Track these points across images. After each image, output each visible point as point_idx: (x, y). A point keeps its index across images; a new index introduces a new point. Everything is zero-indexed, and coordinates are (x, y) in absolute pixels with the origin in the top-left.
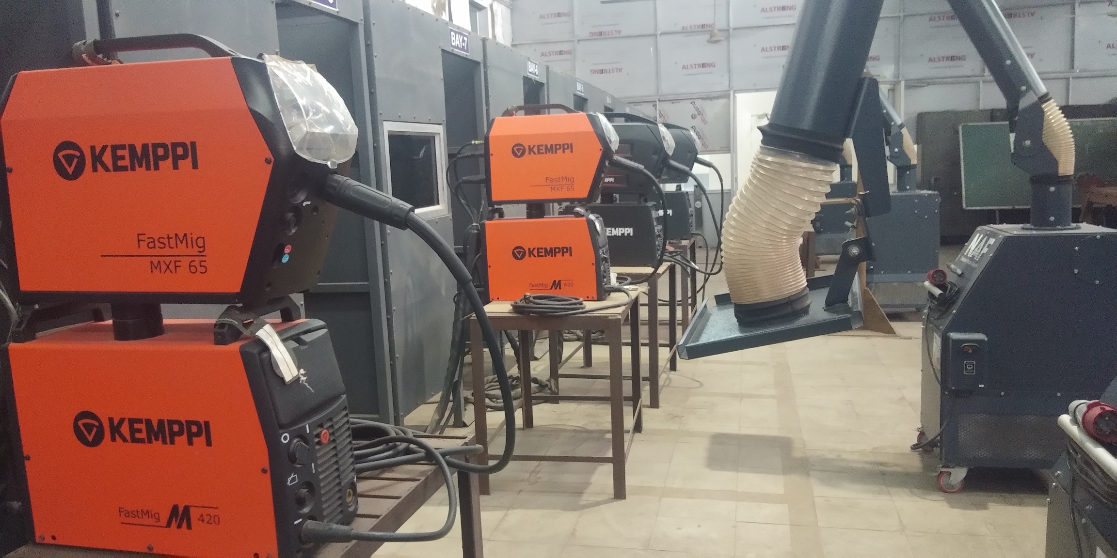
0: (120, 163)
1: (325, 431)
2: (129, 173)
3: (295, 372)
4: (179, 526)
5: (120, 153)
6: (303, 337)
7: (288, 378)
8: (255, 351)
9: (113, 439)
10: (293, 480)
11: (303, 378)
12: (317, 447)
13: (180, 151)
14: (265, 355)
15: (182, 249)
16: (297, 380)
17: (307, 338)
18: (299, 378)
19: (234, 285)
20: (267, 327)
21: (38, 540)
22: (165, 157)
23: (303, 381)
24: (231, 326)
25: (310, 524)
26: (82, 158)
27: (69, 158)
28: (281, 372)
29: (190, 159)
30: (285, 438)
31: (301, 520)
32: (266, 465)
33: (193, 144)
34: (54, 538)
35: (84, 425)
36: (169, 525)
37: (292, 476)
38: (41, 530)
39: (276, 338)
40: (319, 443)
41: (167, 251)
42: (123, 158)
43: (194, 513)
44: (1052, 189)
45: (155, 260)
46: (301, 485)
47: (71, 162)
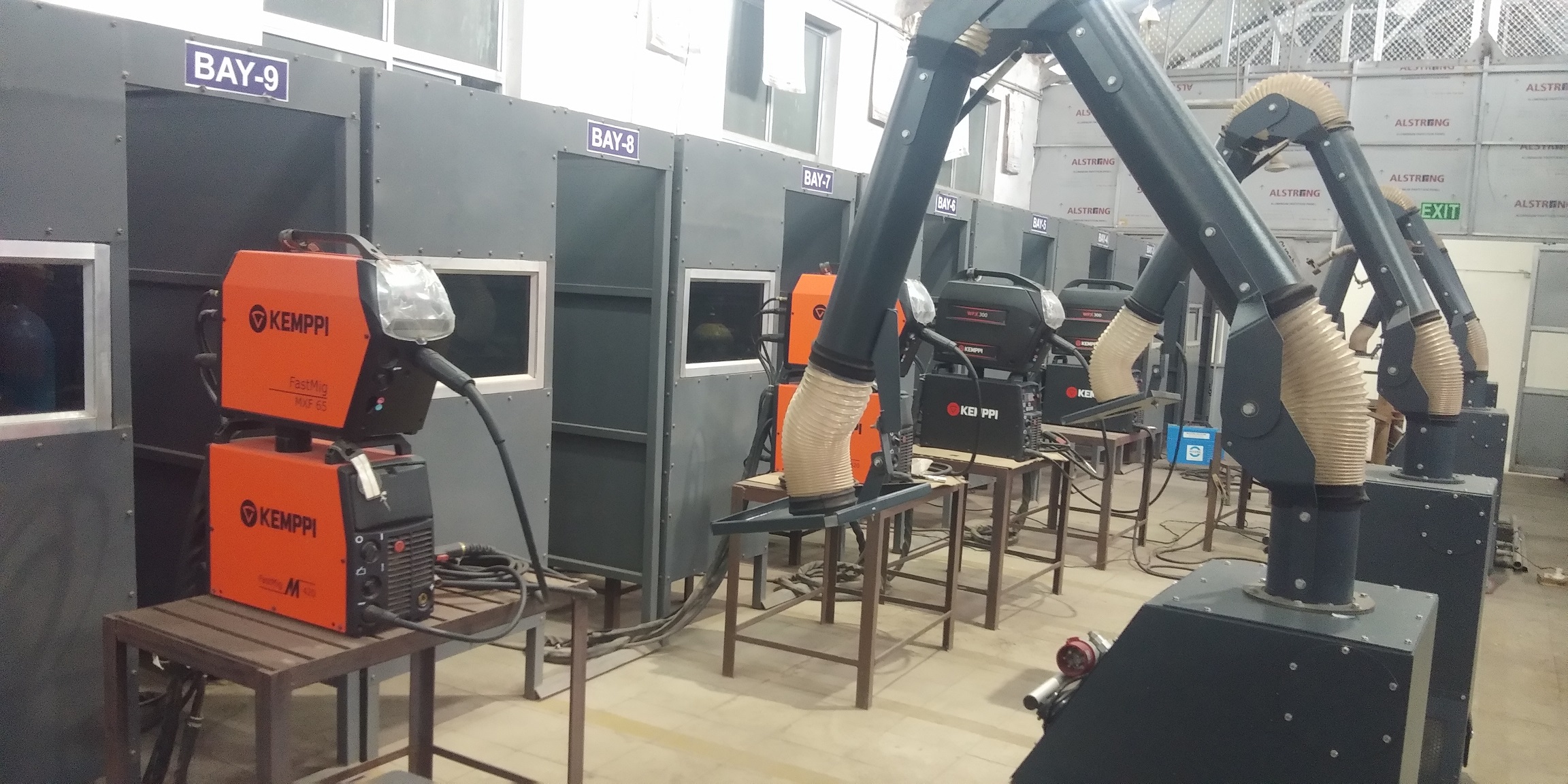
0: (286, 325)
1: (400, 542)
2: (290, 332)
3: (377, 492)
4: (292, 595)
5: (286, 318)
6: (396, 468)
7: (369, 495)
8: (347, 472)
9: (262, 523)
10: (361, 572)
11: (383, 498)
12: (390, 553)
13: (319, 322)
14: (353, 476)
15: (314, 392)
16: (376, 500)
17: (399, 470)
18: (380, 497)
19: (339, 422)
20: (362, 457)
21: (212, 592)
22: (310, 325)
23: (383, 501)
24: (337, 452)
25: (372, 609)
26: (265, 319)
27: (258, 317)
28: (363, 490)
29: (324, 328)
30: (359, 539)
31: (364, 603)
32: (344, 557)
33: (327, 318)
34: (221, 591)
35: (247, 510)
36: (286, 593)
37: (361, 569)
38: (214, 586)
39: (368, 465)
40: (393, 550)
41: (305, 392)
42: (287, 322)
43: (301, 585)
44: (1424, 430)
45: (299, 396)
46: (369, 577)
47: (259, 319)
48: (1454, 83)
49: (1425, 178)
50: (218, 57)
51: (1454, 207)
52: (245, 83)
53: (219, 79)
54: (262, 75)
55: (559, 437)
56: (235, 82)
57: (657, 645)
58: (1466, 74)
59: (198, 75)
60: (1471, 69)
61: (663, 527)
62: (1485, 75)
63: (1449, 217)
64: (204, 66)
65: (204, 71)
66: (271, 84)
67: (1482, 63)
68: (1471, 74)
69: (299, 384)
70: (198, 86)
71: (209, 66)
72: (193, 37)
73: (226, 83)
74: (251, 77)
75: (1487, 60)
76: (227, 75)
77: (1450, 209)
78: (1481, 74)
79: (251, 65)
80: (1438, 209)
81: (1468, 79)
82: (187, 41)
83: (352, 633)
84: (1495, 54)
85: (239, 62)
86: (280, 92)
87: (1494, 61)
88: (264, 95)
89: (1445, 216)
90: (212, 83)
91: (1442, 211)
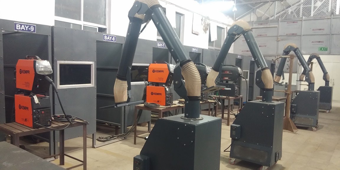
1: (43, 112)
2: (24, 74)
5: (24, 71)
7: (36, 103)
8: (32, 99)
9: (22, 109)
11: (39, 103)
14: (34, 100)
15: (28, 84)
19: (31, 90)
21: (16, 122)
22: (27, 72)
24: (31, 95)
29: (29, 73)
30: (34, 111)
31: (35, 122)
32: (32, 114)
33: (29, 71)
36: (25, 121)
37: (35, 116)
38: (16, 120)
39: (36, 97)
40: (41, 113)
43: (27, 119)
46: (36, 118)
47: (21, 72)
48: (325, 21)
49: (319, 42)
50: (21, 25)
51: (326, 48)
52: (27, 30)
53: (21, 29)
54: (30, 28)
55: (98, 97)
56: (25, 29)
57: (124, 138)
58: (328, 19)
59: (17, 28)
60: (329, 17)
61: (124, 115)
62: (332, 18)
63: (325, 50)
64: (18, 27)
65: (18, 28)
66: (32, 30)
67: (331, 16)
68: (329, 19)
69: (26, 83)
70: (17, 31)
71: (19, 27)
72: (16, 22)
73: (23, 30)
74: (28, 29)
75: (332, 15)
76: (23, 28)
77: (325, 49)
78: (331, 18)
79: (28, 26)
80: (322, 49)
81: (328, 20)
82: (15, 23)
83: (33, 128)
84: (334, 14)
85: (25, 26)
86: (34, 31)
87: (334, 15)
88: (31, 32)
89: (324, 50)
90: (20, 30)
91: (323, 49)
